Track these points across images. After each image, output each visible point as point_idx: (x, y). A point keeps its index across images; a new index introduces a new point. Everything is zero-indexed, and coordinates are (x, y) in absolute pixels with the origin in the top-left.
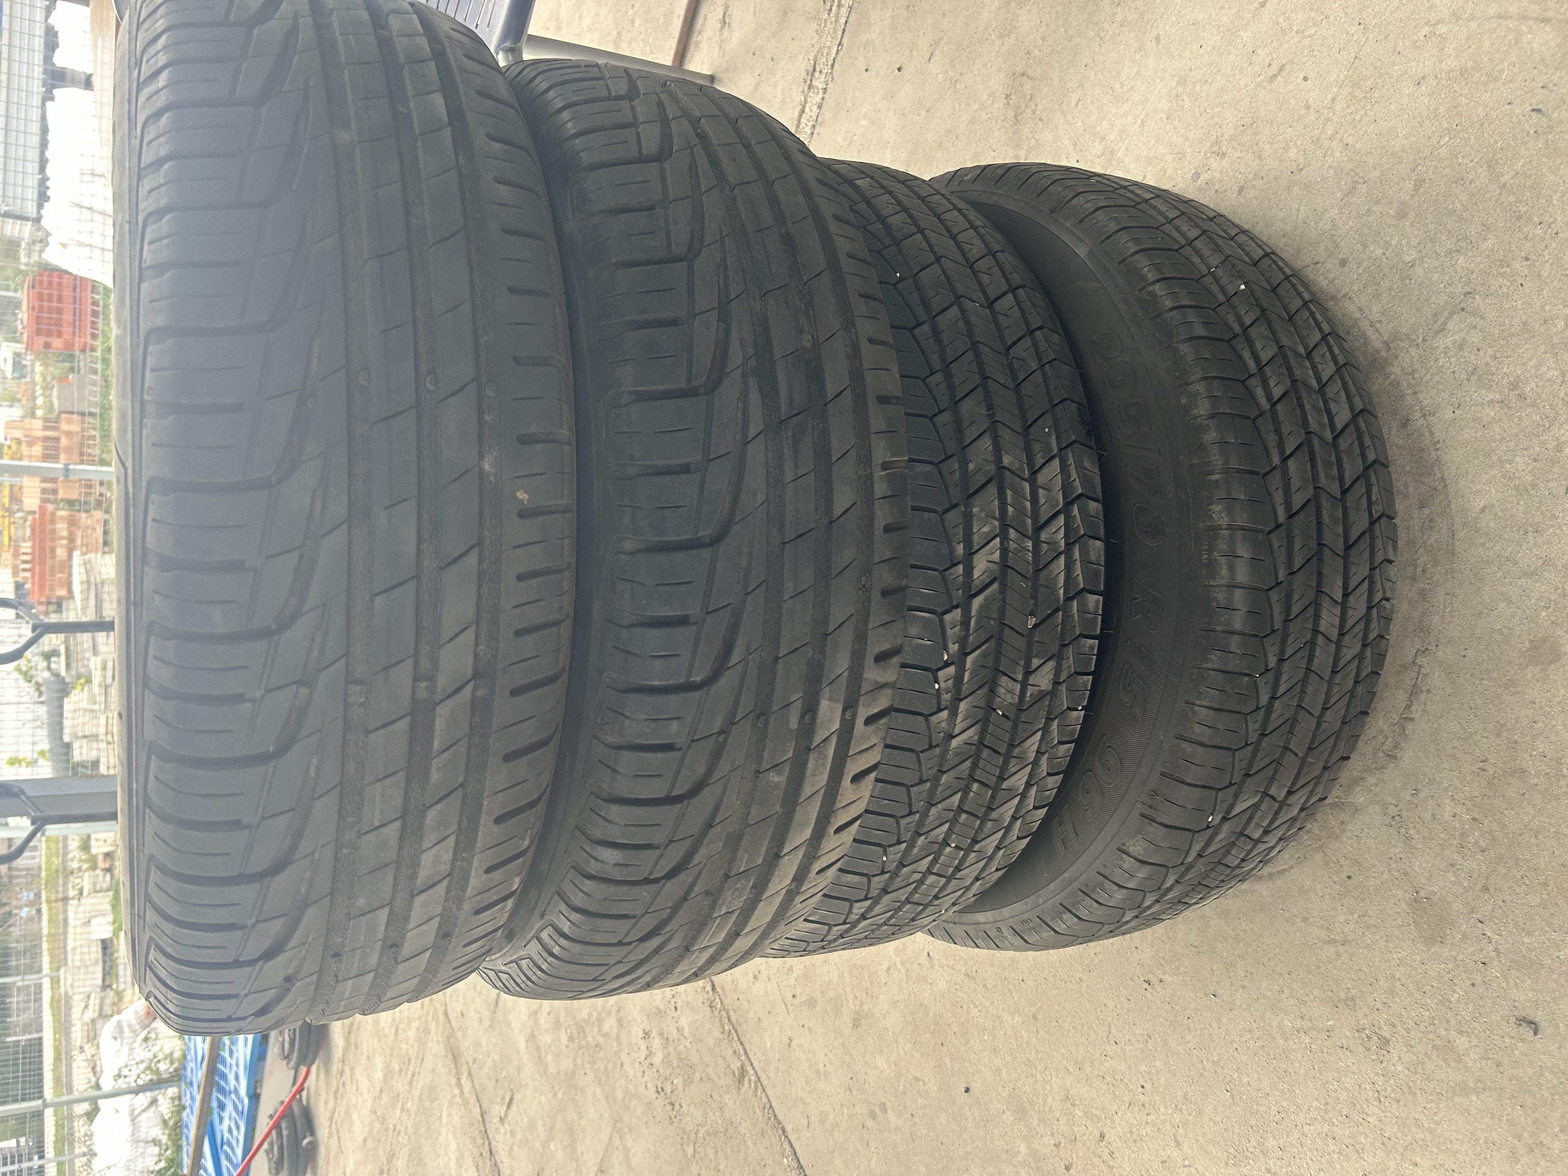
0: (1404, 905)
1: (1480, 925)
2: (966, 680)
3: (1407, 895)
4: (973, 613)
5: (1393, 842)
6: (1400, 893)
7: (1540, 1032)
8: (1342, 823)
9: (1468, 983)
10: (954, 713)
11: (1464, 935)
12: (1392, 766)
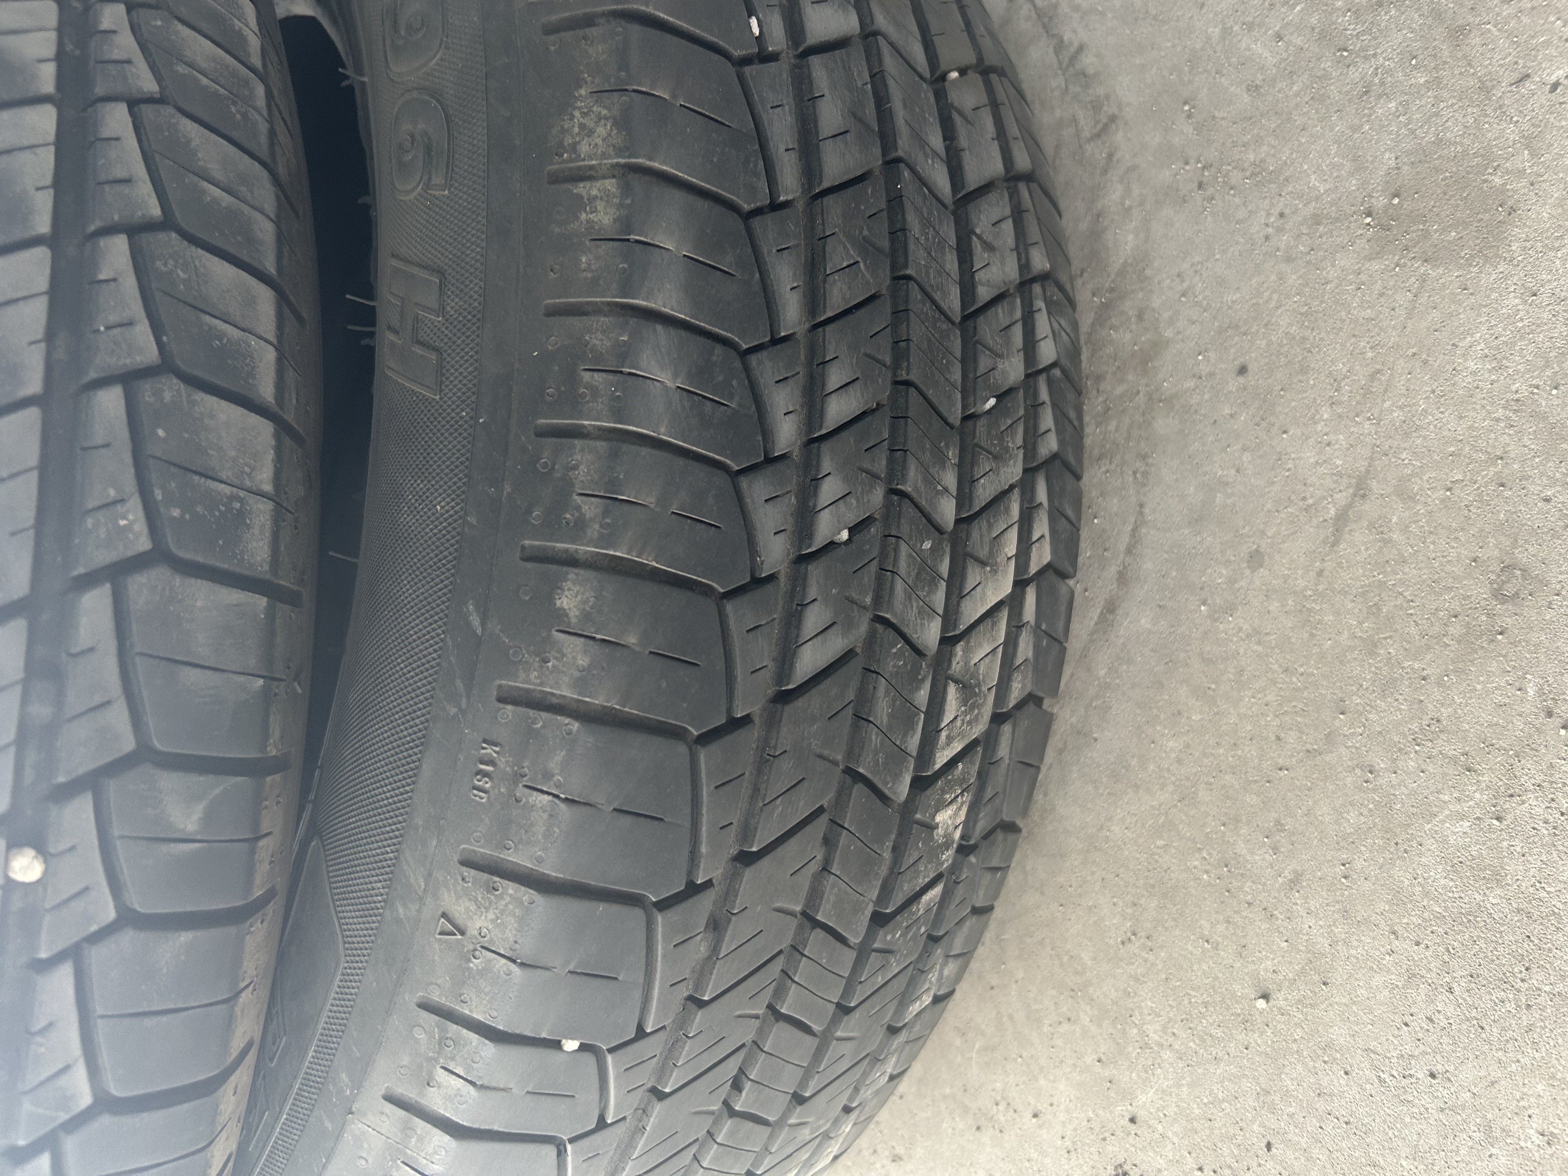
0: (1376, 266)
3: (1361, 243)
5: (1241, 214)
6: (1343, 261)
8: (1140, 317)
12: (1119, 136)
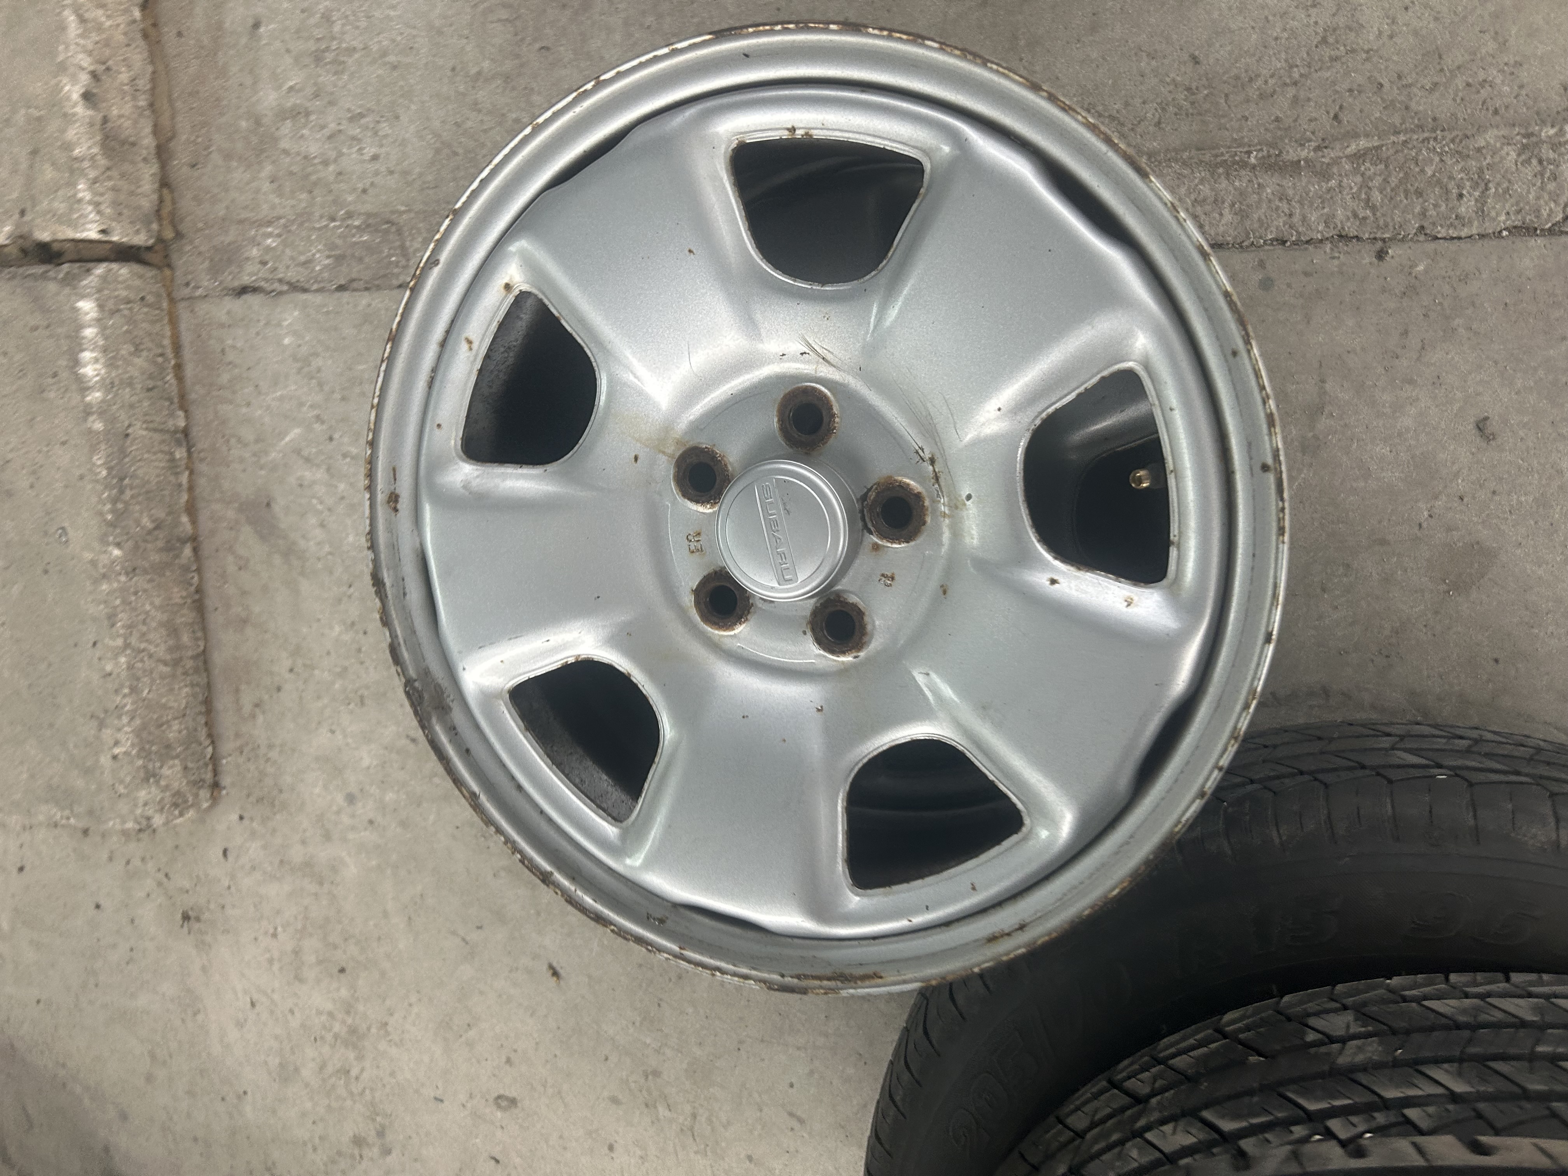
1: (1425, 525)
2: (1350, 1102)
4: (1244, 1124)
7: (1482, 416)
9: (1497, 498)
10: (1409, 1102)
11: (1449, 529)
